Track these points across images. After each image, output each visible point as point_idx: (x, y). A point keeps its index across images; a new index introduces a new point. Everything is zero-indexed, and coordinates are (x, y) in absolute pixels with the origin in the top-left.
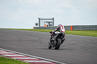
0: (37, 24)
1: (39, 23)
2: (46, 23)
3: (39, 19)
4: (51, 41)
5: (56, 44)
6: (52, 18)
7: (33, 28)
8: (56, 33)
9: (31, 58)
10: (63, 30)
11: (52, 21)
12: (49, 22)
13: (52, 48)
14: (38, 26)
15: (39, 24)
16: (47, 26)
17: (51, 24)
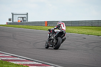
0: (10, 20)
1: (13, 18)
2: (19, 19)
3: (13, 14)
4: (50, 40)
5: (56, 44)
6: (25, 13)
7: (6, 24)
8: (56, 30)
9: (4, 55)
10: (64, 28)
11: (26, 16)
12: (23, 18)
13: (50, 48)
14: (11, 22)
15: (13, 20)
16: (21, 21)
17: (25, 19)
